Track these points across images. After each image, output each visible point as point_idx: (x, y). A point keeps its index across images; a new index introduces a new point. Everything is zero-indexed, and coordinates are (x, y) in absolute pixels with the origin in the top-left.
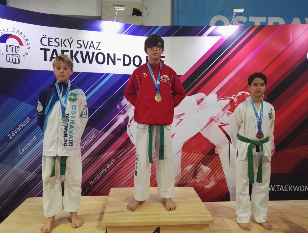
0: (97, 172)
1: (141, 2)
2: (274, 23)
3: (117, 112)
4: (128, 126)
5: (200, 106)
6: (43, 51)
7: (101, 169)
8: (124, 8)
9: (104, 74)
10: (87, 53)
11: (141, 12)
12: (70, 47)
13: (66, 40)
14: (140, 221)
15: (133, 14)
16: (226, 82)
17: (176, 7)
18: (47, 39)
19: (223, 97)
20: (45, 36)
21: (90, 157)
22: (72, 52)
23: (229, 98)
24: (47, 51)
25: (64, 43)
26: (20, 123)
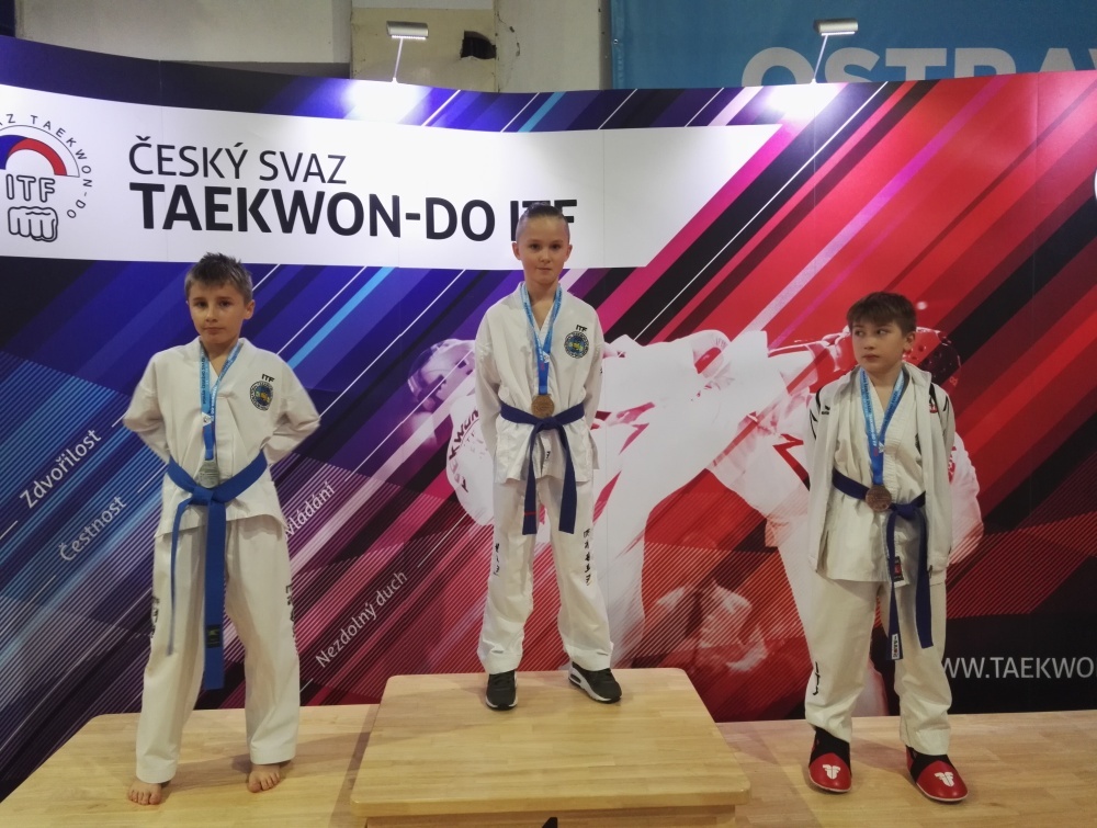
0: (342, 620)
1: (490, 6)
2: (977, 68)
3: (409, 404)
4: (449, 453)
5: (706, 376)
6: (140, 194)
7: (355, 607)
8: (426, 32)
9: (361, 268)
10: (299, 198)
11: (493, 43)
12: (237, 176)
13: (219, 150)
14: (484, 796)
15: (465, 53)
16: (799, 289)
17: (618, 21)
18: (154, 150)
19: (789, 341)
20: (147, 138)
21: (315, 568)
22: (242, 193)
23: (811, 347)
24: (156, 195)
25: (216, 162)
26: (63, 450)
